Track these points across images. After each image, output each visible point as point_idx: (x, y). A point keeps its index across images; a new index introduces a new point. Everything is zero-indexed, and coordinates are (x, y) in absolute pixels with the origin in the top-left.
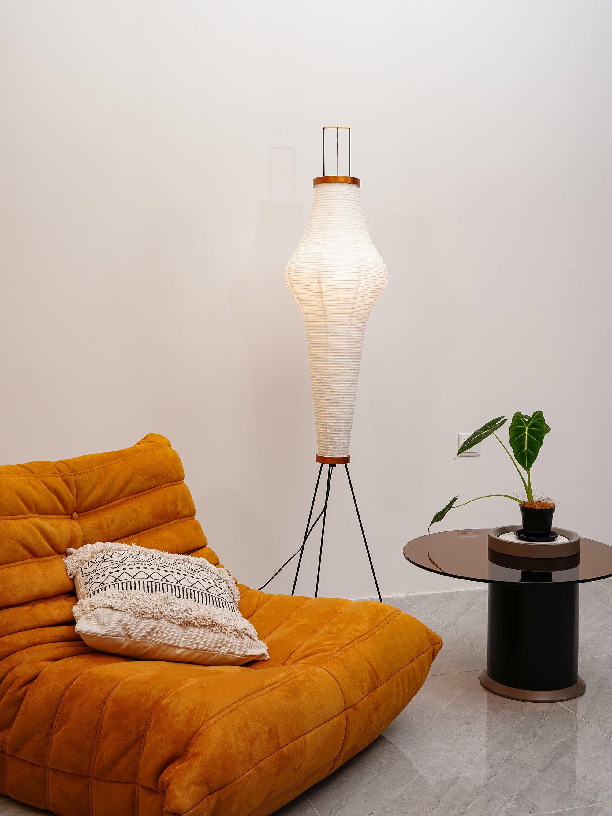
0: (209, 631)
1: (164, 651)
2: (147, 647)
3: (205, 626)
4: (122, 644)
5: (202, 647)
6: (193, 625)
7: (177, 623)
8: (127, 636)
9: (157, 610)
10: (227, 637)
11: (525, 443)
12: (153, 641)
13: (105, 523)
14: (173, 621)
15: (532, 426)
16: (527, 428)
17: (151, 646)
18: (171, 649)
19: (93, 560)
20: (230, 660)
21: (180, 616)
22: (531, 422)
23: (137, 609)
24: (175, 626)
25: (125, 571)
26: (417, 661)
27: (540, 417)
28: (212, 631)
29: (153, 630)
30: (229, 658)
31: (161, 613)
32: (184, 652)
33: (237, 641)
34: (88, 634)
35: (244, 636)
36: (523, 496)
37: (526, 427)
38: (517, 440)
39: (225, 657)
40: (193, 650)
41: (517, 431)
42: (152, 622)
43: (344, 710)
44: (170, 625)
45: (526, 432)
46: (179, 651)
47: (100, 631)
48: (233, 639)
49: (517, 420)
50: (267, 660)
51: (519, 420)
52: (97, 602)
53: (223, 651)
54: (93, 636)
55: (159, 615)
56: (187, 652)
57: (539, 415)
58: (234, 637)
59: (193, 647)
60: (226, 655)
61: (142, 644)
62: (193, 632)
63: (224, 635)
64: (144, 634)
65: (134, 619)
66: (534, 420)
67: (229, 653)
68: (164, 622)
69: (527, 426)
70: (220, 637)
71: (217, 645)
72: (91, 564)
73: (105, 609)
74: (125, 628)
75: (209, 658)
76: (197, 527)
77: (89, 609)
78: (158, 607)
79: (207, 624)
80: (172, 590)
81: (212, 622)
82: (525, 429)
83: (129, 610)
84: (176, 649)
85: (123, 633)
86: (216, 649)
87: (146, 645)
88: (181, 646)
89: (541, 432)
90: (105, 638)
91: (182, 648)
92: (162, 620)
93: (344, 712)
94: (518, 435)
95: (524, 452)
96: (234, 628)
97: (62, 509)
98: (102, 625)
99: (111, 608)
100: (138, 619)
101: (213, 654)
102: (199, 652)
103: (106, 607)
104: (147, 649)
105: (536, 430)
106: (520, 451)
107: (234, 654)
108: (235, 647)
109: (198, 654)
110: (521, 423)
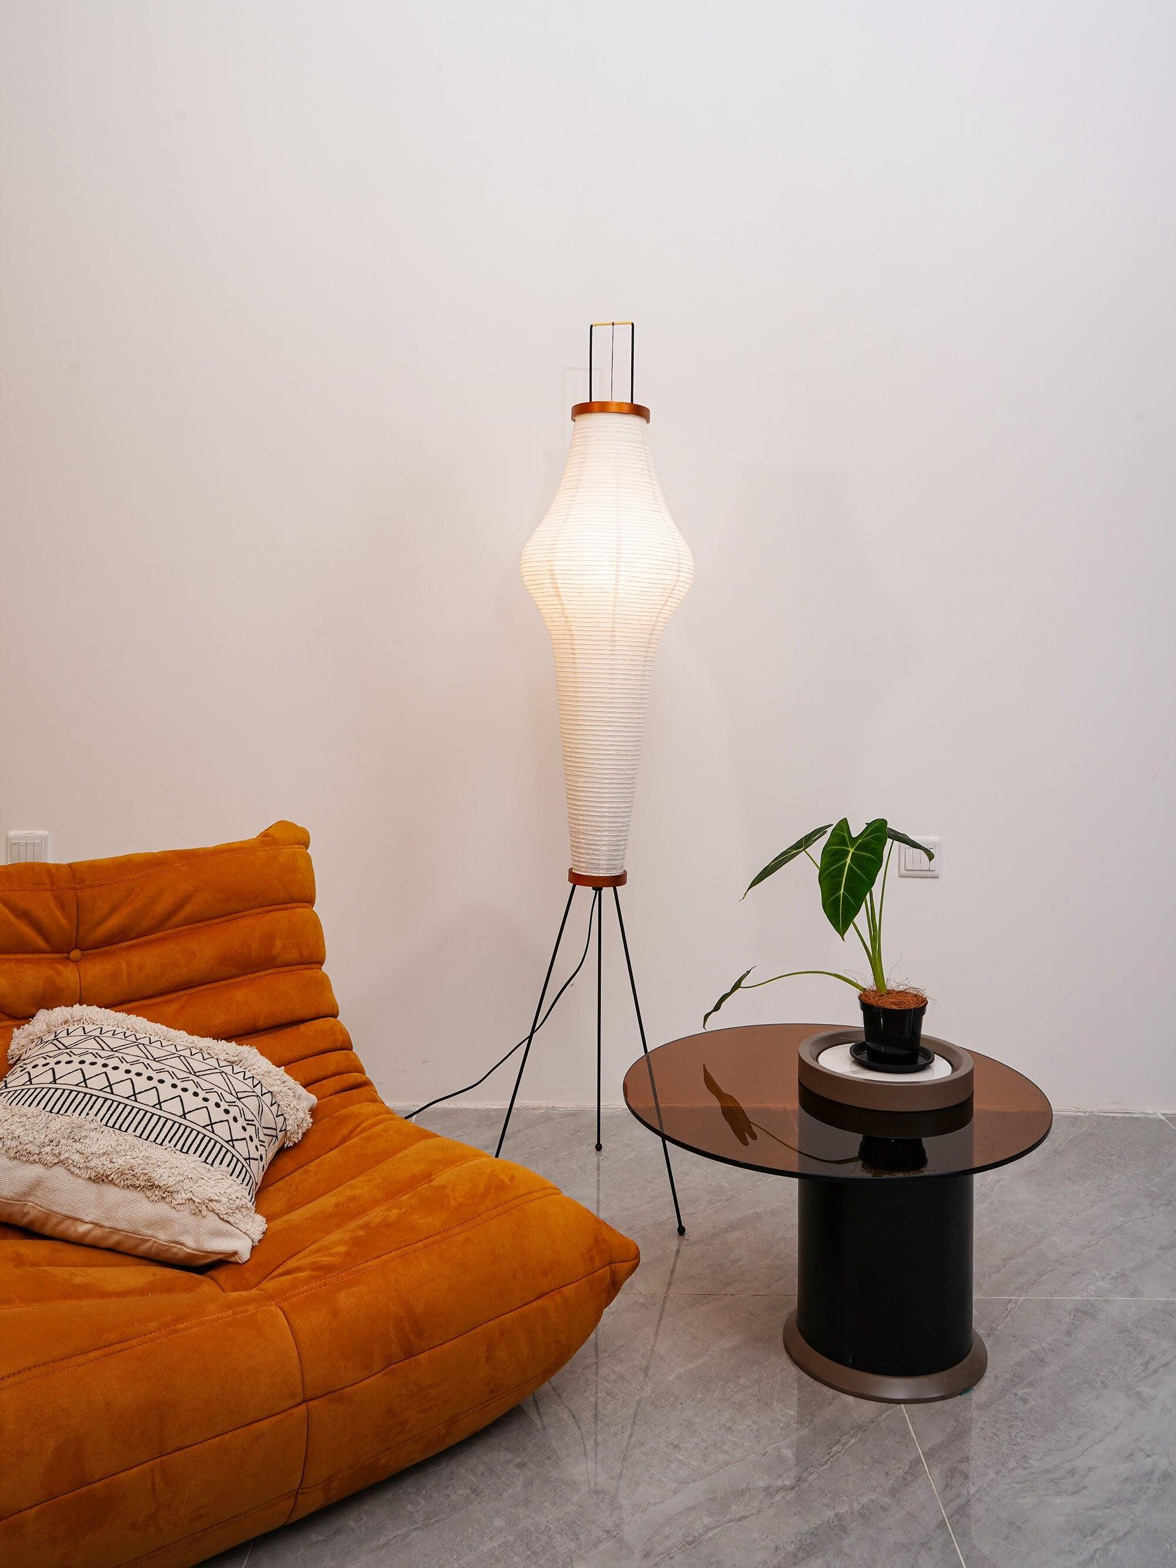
0: (141, 1195)
1: (58, 1224)
2: (27, 1213)
3: (135, 1187)
5: (123, 1225)
6: (112, 1182)
7: (84, 1175)
9: (51, 1150)
10: (173, 1210)
11: (842, 881)
12: (36, 1204)
14: (77, 1171)
15: (863, 847)
16: (852, 851)
17: (33, 1214)
18: (69, 1222)
20: (176, 1254)
21: (92, 1164)
22: (863, 840)
23: (16, 1145)
24: (80, 1180)
26: (558, 1298)
27: (881, 832)
28: (148, 1197)
29: (39, 1184)
30: (175, 1250)
31: (57, 1156)
32: (91, 1230)
33: (193, 1221)
35: (205, 1212)
37: (852, 847)
38: (831, 873)
39: (168, 1247)
40: (106, 1229)
41: (834, 855)
42: (38, 1170)
44: (72, 1178)
45: (849, 861)
46: (83, 1228)
48: (183, 1216)
49: (837, 838)
50: (242, 1263)
51: (842, 836)
53: (162, 1237)
55: (53, 1159)
56: (97, 1232)
57: (878, 829)
58: (187, 1213)
59: (106, 1224)
60: (167, 1245)
61: (17, 1208)
62: (113, 1194)
63: (167, 1207)
64: (21, 1189)
65: (7, 1162)
66: (867, 836)
67: (172, 1242)
68: (59, 1171)
70: (162, 1209)
71: (151, 1224)
75: (138, 1246)
78: (54, 1145)
79: (138, 1183)
81: (148, 1180)
82: (849, 851)
84: (78, 1223)
86: (149, 1232)
87: (25, 1210)
88: (87, 1219)
89: (874, 861)
91: (87, 1223)
92: (56, 1168)
94: (832, 864)
95: (838, 898)
96: (187, 1197)
100: (14, 1162)
101: (145, 1241)
102: (118, 1233)
104: (28, 1218)
105: (865, 856)
106: (833, 894)
107: (183, 1244)
108: (185, 1232)
109: (116, 1238)
110: (843, 842)
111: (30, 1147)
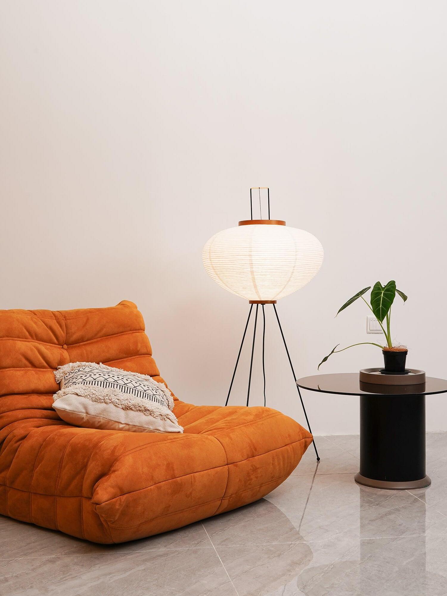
0: (142, 414)
1: (112, 425)
3: (140, 411)
4: (83, 418)
5: (137, 424)
6: (131, 409)
7: (120, 407)
8: (87, 413)
9: (107, 398)
10: (155, 418)
11: (381, 302)
12: (104, 417)
13: (85, 352)
14: (118, 405)
15: (387, 290)
16: (383, 292)
17: (103, 421)
18: (117, 424)
21: (123, 403)
22: (385, 288)
23: (94, 396)
24: (119, 409)
25: (91, 376)
26: (291, 446)
27: (393, 285)
28: (145, 414)
29: (104, 410)
31: (110, 400)
32: (125, 427)
33: (161, 422)
34: (60, 409)
35: (166, 419)
36: (385, 344)
38: (375, 301)
40: (131, 426)
41: (376, 294)
42: (104, 405)
43: (227, 465)
44: (116, 408)
45: (382, 295)
46: (122, 426)
47: (68, 408)
49: (376, 288)
51: (378, 287)
52: (68, 391)
53: (152, 427)
54: (64, 411)
55: (108, 401)
56: (127, 427)
57: (392, 284)
58: (159, 419)
59: (131, 424)
61: (97, 419)
62: (131, 413)
63: (152, 417)
64: (98, 412)
65: (91, 402)
66: (388, 287)
67: (155, 429)
68: (111, 405)
69: (383, 291)
70: (150, 418)
71: (148, 423)
72: (71, 373)
73: (73, 395)
74: (85, 408)
76: (152, 362)
77: (63, 395)
78: (108, 396)
79: (141, 409)
80: (120, 388)
81: (145, 408)
83: (89, 396)
84: (120, 424)
85: (84, 411)
86: (147, 426)
87: (100, 420)
88: (123, 422)
89: (392, 294)
90: (72, 413)
91: (124, 424)
92: (110, 404)
93: (227, 466)
94: (376, 297)
95: (380, 308)
96: (160, 413)
97: (55, 341)
98: (70, 405)
99: (77, 394)
100: (95, 403)
102: (135, 427)
103: (73, 394)
104: (100, 423)
105: (389, 293)
106: (377, 307)
107: (159, 430)
108: (160, 426)
109: (134, 429)
110: (379, 289)
111: (101, 397)
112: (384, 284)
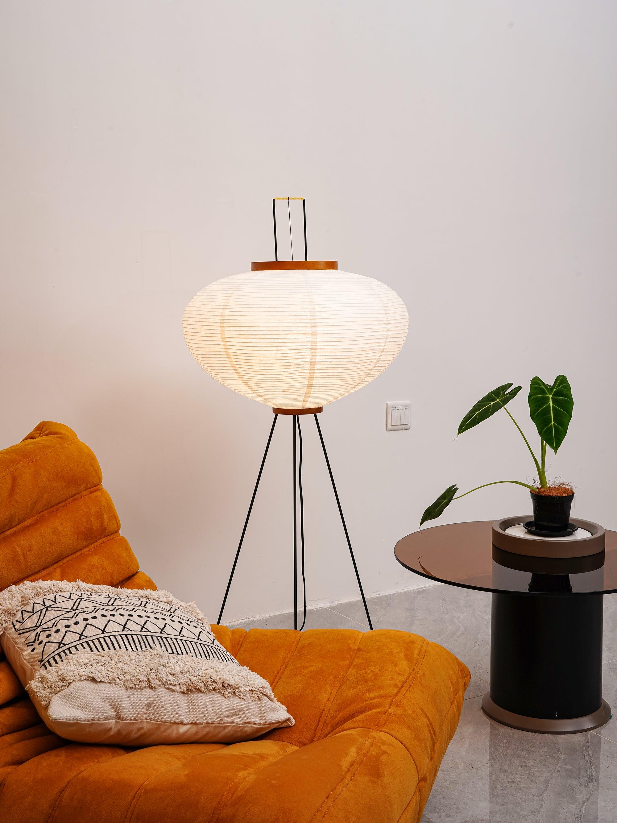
0: (218, 696)
1: (165, 731)
2: (142, 728)
3: (214, 690)
4: (110, 729)
5: (213, 719)
6: (199, 691)
7: (178, 690)
8: (118, 717)
9: (153, 676)
10: (242, 701)
11: (551, 416)
12: (150, 719)
14: (174, 687)
15: (556, 394)
16: (551, 397)
17: (146, 727)
18: (175, 727)
19: (29, 608)
20: (246, 732)
21: (182, 680)
22: (555, 390)
23: (128, 677)
24: (177, 694)
25: (87, 622)
27: (565, 383)
28: (223, 695)
29: (151, 704)
30: (246, 729)
31: (159, 680)
32: (189, 729)
33: (254, 706)
34: (68, 722)
36: (533, 481)
37: (549, 396)
38: (539, 413)
40: (202, 725)
41: (538, 401)
42: (148, 693)
43: (417, 785)
44: (172, 694)
45: (551, 403)
46: (183, 729)
47: (82, 715)
48: (251, 705)
49: (536, 388)
50: (292, 726)
51: (539, 387)
52: (70, 674)
53: (238, 721)
54: (76, 725)
55: (156, 682)
56: (195, 728)
57: (562, 381)
58: (250, 700)
59: (202, 721)
60: (242, 726)
61: (136, 726)
62: (201, 699)
63: (238, 699)
64: (140, 711)
65: (123, 692)
66: (557, 387)
68: (163, 691)
69: (550, 394)
70: (234, 701)
71: (232, 714)
72: (26, 615)
73: (85, 682)
74: (115, 707)
75: (220, 732)
77: (60, 684)
78: (154, 671)
79: (217, 687)
81: (223, 683)
83: (117, 680)
84: (180, 726)
85: (112, 714)
86: (229, 720)
87: (140, 726)
88: (186, 721)
89: (568, 401)
90: (92, 724)
91: (187, 724)
92: (160, 688)
93: (418, 787)
94: (540, 407)
96: (248, 688)
98: (84, 707)
99: (93, 680)
100: (131, 691)
101: (226, 727)
102: (209, 727)
103: (85, 679)
104: (142, 732)
105: (562, 399)
106: (546, 426)
107: (253, 723)
108: (253, 714)
109: (207, 730)
110: (544, 392)
112: (549, 381)
